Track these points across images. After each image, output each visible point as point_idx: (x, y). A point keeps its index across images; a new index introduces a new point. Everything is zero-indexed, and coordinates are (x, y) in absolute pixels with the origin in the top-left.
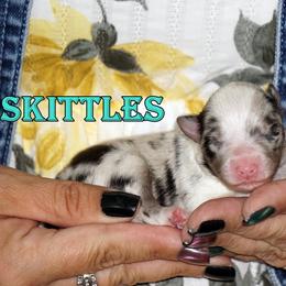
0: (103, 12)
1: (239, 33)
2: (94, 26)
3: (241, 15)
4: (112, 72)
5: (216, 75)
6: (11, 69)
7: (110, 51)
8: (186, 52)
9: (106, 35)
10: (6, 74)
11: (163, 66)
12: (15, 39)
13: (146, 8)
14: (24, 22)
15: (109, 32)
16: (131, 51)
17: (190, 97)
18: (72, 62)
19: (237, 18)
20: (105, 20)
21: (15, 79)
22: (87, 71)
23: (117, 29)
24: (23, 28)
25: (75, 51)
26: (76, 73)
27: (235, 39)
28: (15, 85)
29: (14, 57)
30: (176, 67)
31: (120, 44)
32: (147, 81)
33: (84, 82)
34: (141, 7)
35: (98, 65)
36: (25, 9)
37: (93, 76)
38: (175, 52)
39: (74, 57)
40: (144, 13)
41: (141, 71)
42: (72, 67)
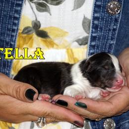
0: (36, 16)
1: (84, 23)
2: (33, 22)
3: (84, 16)
4: (40, 39)
5: (76, 39)
6: (14, 32)
7: (39, 31)
8: (66, 30)
9: (37, 25)
10: (13, 34)
11: (57, 36)
12: (16, 22)
13: (51, 15)
14: (20, 16)
15: (38, 24)
16: (45, 30)
17: (68, 48)
18: (25, 35)
19: (83, 17)
20: (36, 20)
21: (16, 36)
22: (31, 38)
23: (41, 22)
24: (19, 18)
25: (26, 31)
26: (27, 39)
27: (83, 25)
28: (16, 38)
29: (16, 28)
30: (62, 36)
31: (42, 28)
32: (52, 41)
33: (30, 42)
34: (49, 14)
35: (35, 36)
36: (20, 11)
37: (33, 40)
38: (62, 30)
39: (26, 33)
40: (50, 16)
41: (50, 38)
42: (25, 37)
